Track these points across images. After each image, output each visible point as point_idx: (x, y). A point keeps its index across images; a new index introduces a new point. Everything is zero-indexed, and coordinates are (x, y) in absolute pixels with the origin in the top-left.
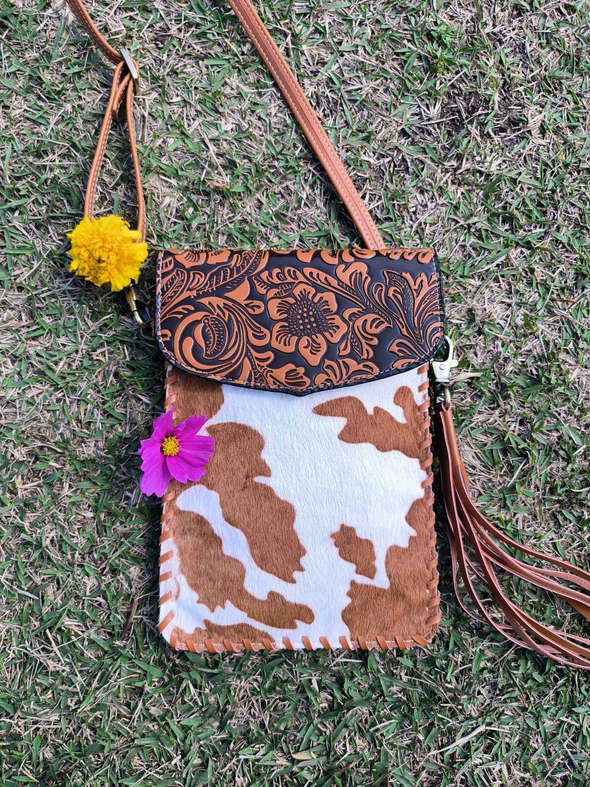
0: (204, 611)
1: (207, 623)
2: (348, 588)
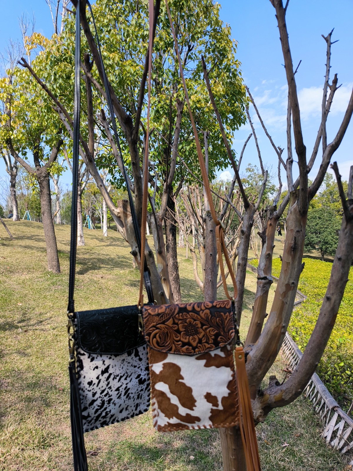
0: (167, 419)
1: (168, 422)
2: (210, 411)
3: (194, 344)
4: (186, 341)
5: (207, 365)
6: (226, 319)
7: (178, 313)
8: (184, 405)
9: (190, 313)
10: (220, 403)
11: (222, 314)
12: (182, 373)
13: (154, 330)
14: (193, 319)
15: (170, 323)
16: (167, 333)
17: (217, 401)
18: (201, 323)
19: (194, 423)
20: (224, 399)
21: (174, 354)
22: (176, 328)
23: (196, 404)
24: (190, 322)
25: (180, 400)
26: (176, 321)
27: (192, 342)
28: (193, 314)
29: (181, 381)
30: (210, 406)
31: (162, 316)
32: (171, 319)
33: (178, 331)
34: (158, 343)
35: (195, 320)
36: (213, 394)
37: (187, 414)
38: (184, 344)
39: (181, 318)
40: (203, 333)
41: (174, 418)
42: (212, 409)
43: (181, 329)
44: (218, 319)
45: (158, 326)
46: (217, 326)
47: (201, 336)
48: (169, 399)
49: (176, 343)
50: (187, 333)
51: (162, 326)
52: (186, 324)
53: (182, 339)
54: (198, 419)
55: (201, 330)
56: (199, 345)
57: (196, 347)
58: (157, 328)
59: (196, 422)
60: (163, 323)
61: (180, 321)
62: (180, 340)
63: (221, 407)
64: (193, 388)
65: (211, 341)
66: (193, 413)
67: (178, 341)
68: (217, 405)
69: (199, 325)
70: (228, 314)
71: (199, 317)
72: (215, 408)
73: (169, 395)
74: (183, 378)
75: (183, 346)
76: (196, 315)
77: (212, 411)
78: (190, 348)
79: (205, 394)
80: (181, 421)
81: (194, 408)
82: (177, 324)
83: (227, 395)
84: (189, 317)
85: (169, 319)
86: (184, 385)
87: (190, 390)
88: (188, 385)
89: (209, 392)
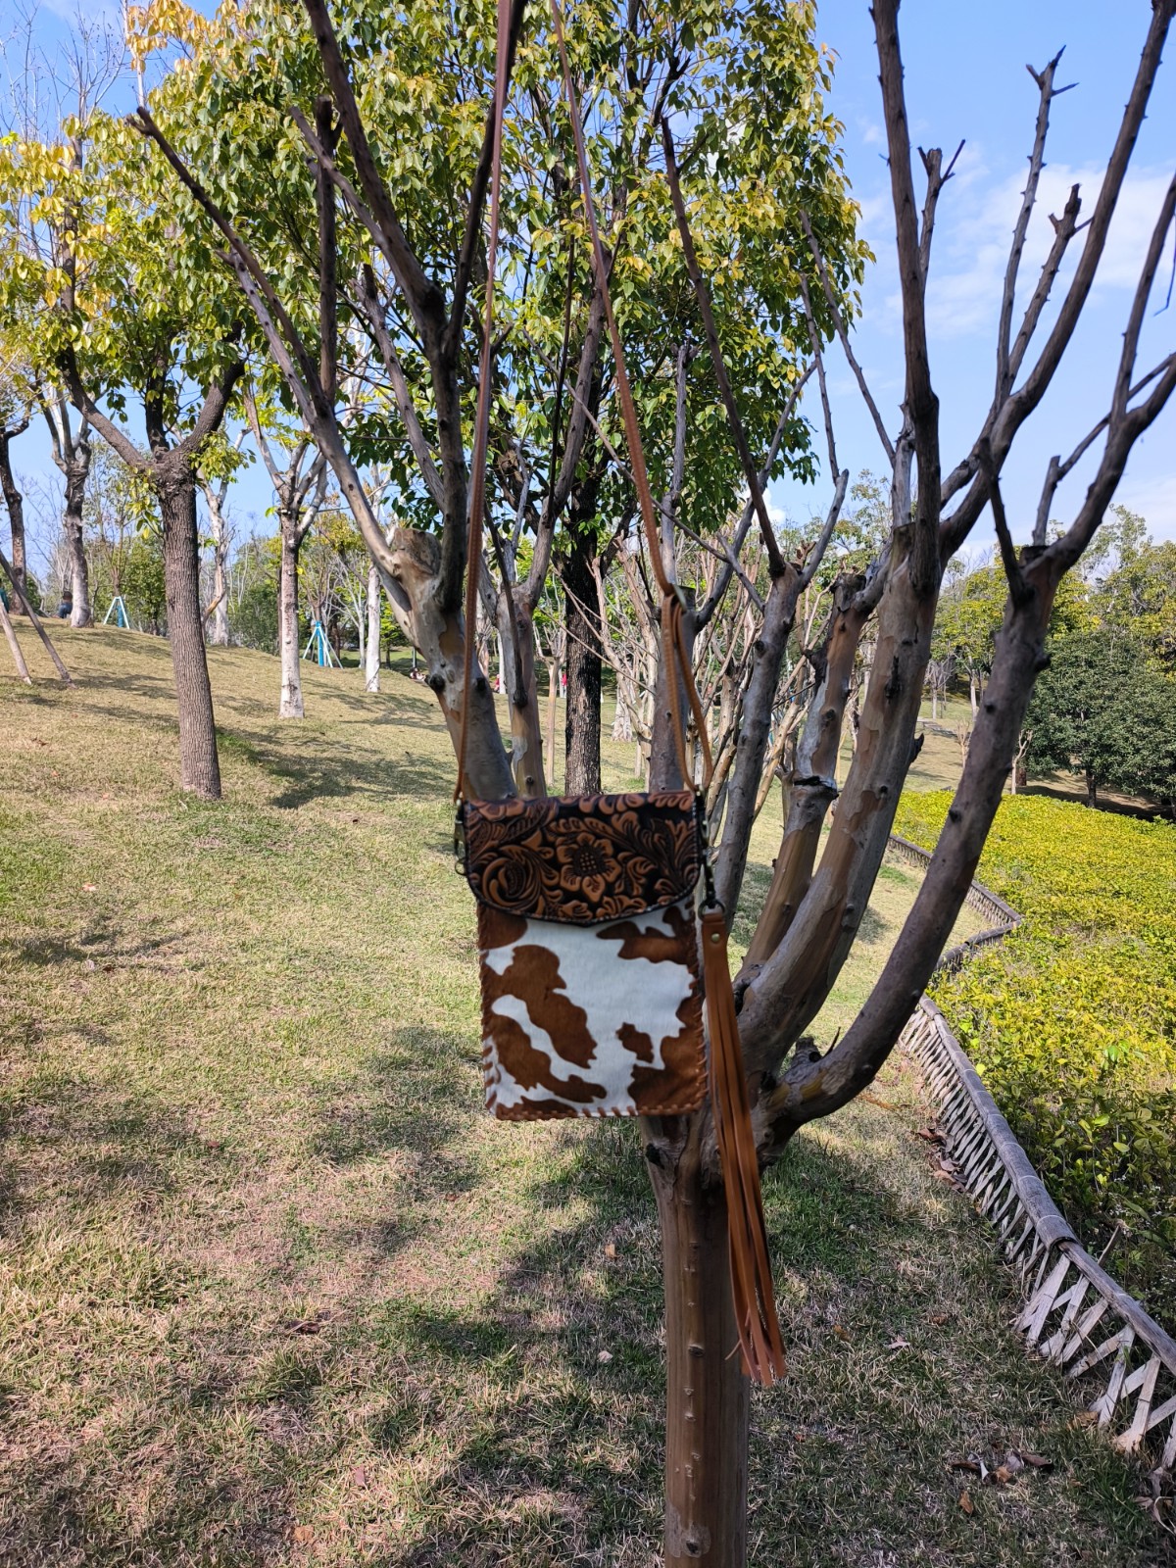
0: (520, 1090)
1: (523, 1098)
2: (631, 1071)
3: (595, 897)
4: (575, 887)
5: (626, 954)
6: (678, 836)
7: (556, 819)
8: (564, 1054)
9: (587, 820)
10: (656, 1051)
11: (669, 823)
12: (561, 972)
13: (494, 859)
14: (595, 834)
15: (534, 841)
16: (526, 867)
17: (650, 1046)
18: (614, 844)
19: (591, 1101)
20: (667, 1042)
21: (542, 920)
22: (548, 856)
23: (596, 1052)
24: (586, 841)
25: (555, 1041)
26: (551, 838)
27: (588, 890)
28: (594, 821)
29: (557, 991)
30: (631, 1057)
31: (515, 825)
32: (538, 833)
33: (555, 864)
34: (501, 891)
35: (598, 837)
36: (640, 1029)
37: (573, 1078)
38: (569, 896)
39: (562, 830)
40: (618, 870)
41: (539, 1085)
42: (635, 1067)
43: (562, 859)
44: (656, 836)
45: (504, 848)
46: (655, 854)
47: (611, 878)
48: (527, 1039)
49: (548, 893)
50: (577, 870)
51: (515, 848)
52: (575, 846)
53: (563, 884)
54: (600, 1091)
55: (613, 863)
56: (606, 899)
57: (599, 904)
58: (501, 854)
59: (595, 1098)
60: (517, 841)
61: (560, 839)
62: (557, 887)
63: (658, 1064)
64: (589, 1011)
65: (638, 890)
66: (588, 1076)
67: (552, 888)
68: (649, 1058)
69: (610, 850)
70: (683, 823)
71: (609, 830)
72: (643, 1064)
73: (529, 1028)
74: (563, 985)
75: (566, 901)
76: (601, 824)
77: (637, 1071)
78: (584, 905)
79: (619, 1027)
80: (556, 1094)
81: (590, 1062)
82: (553, 845)
83: (675, 1034)
84: (583, 827)
85: (533, 831)
86: (565, 1001)
87: (580, 1015)
88: (575, 1002)
89: (630, 1022)
